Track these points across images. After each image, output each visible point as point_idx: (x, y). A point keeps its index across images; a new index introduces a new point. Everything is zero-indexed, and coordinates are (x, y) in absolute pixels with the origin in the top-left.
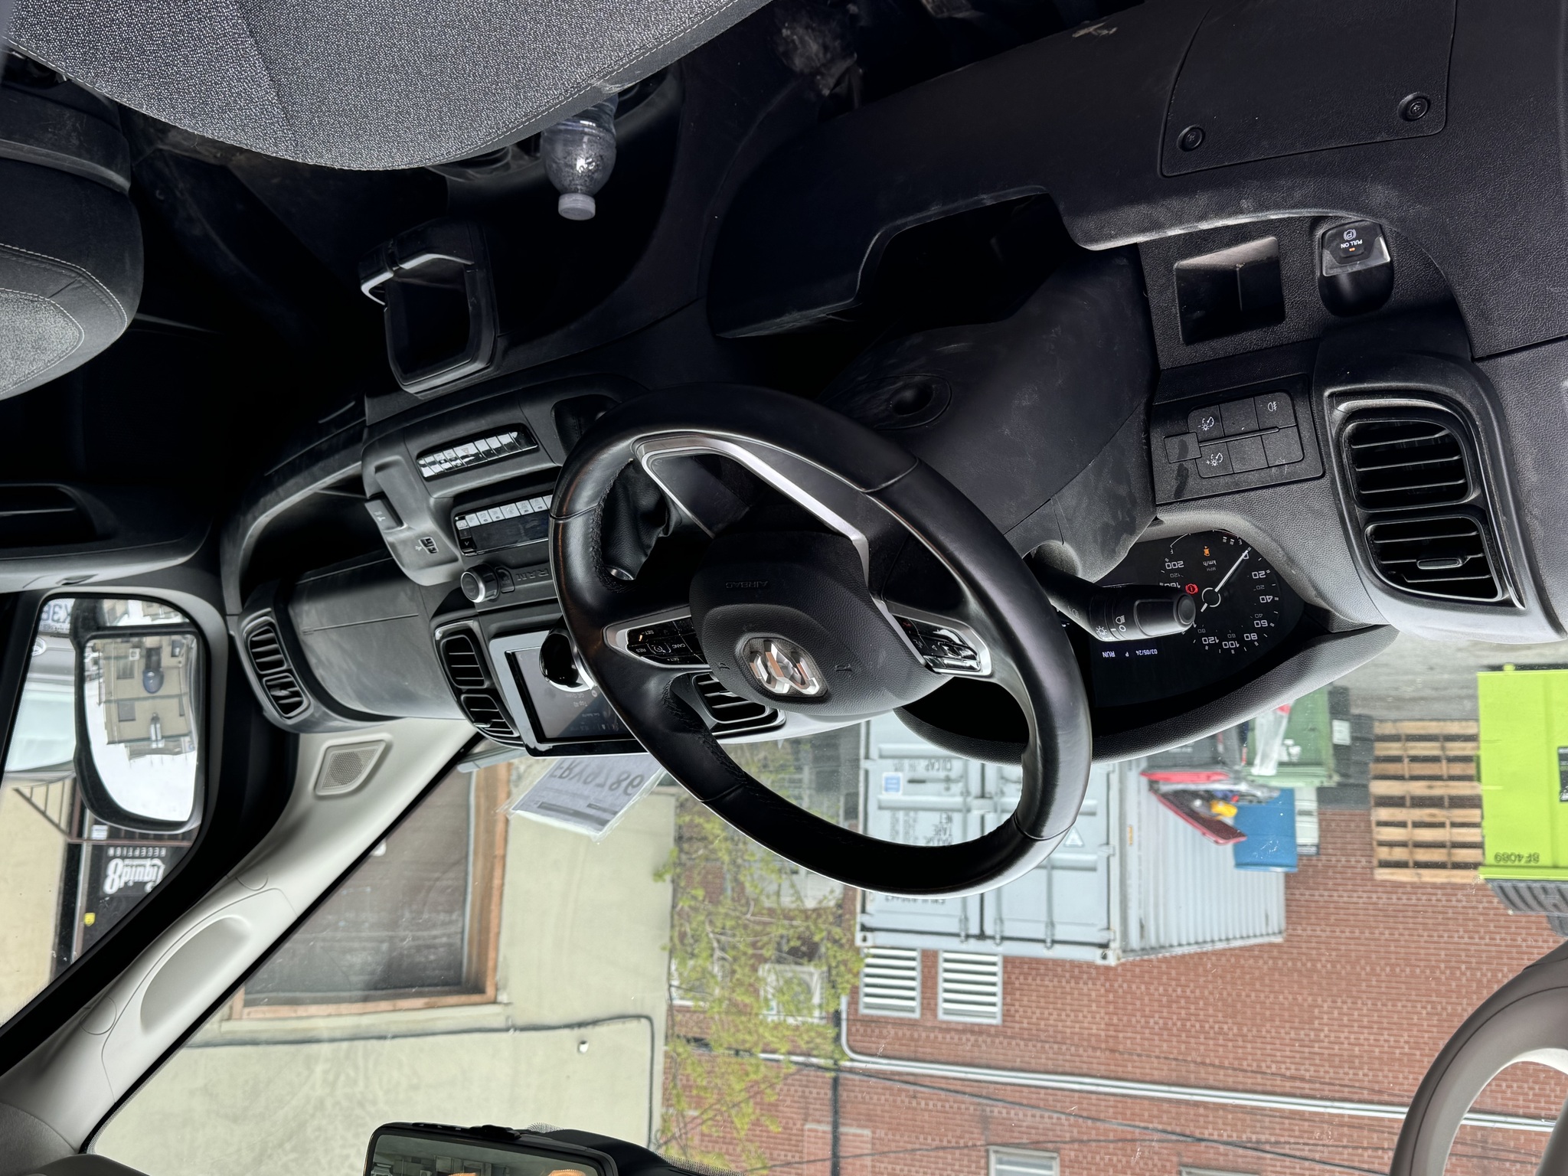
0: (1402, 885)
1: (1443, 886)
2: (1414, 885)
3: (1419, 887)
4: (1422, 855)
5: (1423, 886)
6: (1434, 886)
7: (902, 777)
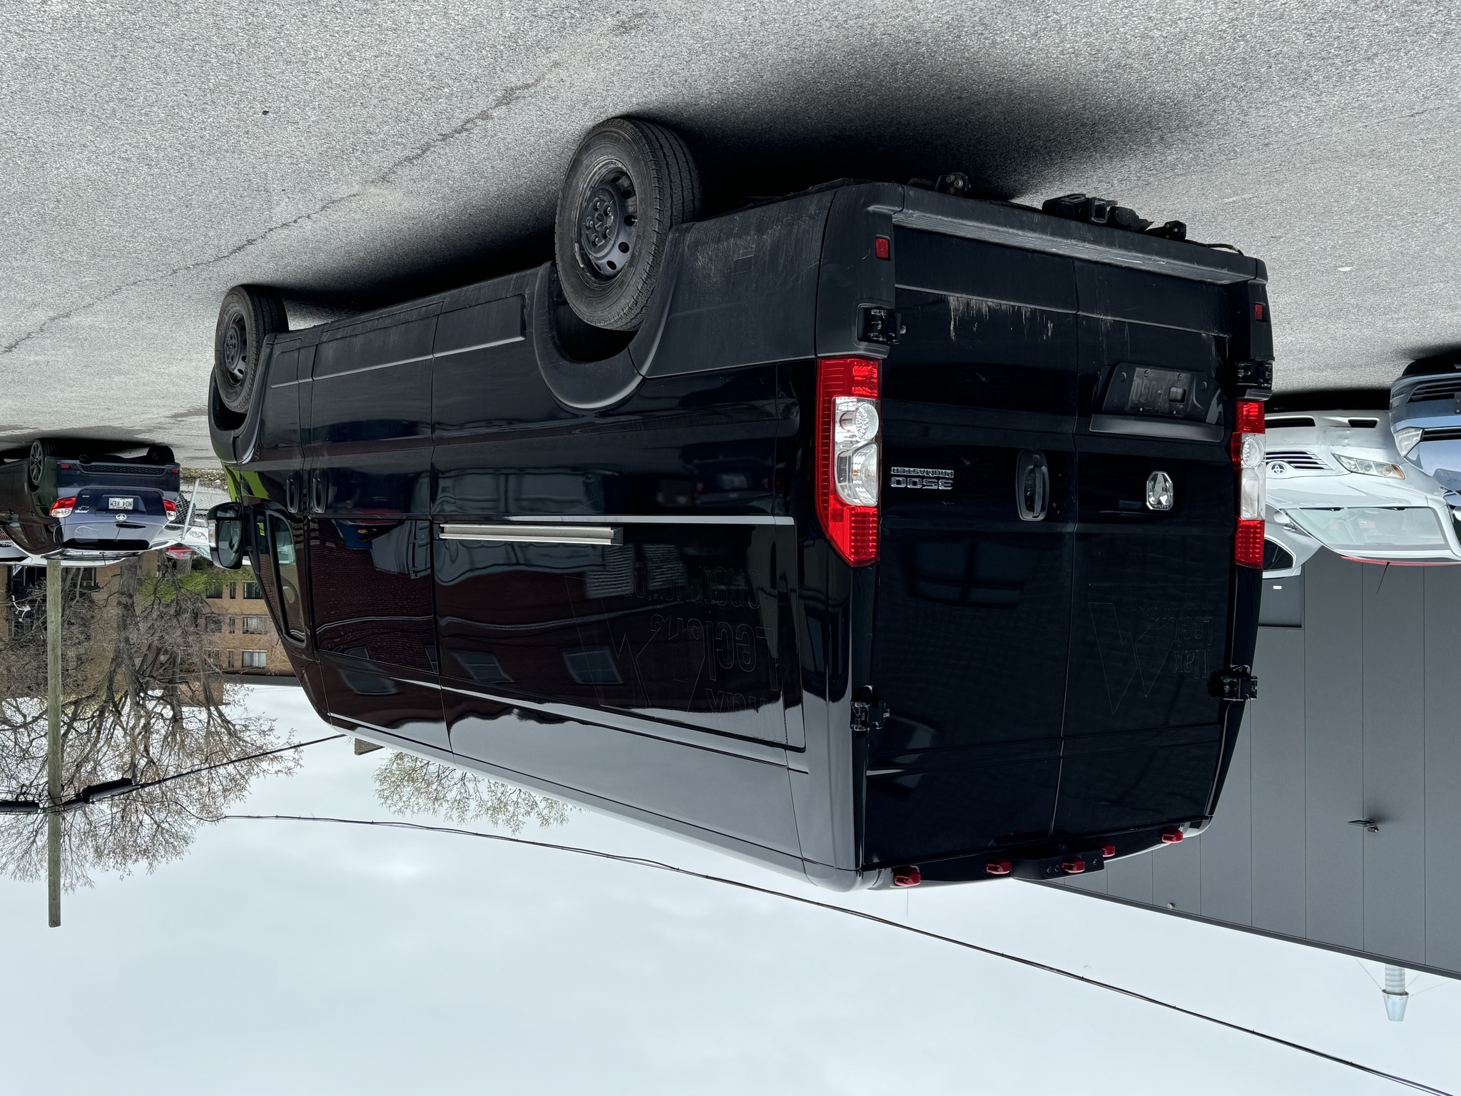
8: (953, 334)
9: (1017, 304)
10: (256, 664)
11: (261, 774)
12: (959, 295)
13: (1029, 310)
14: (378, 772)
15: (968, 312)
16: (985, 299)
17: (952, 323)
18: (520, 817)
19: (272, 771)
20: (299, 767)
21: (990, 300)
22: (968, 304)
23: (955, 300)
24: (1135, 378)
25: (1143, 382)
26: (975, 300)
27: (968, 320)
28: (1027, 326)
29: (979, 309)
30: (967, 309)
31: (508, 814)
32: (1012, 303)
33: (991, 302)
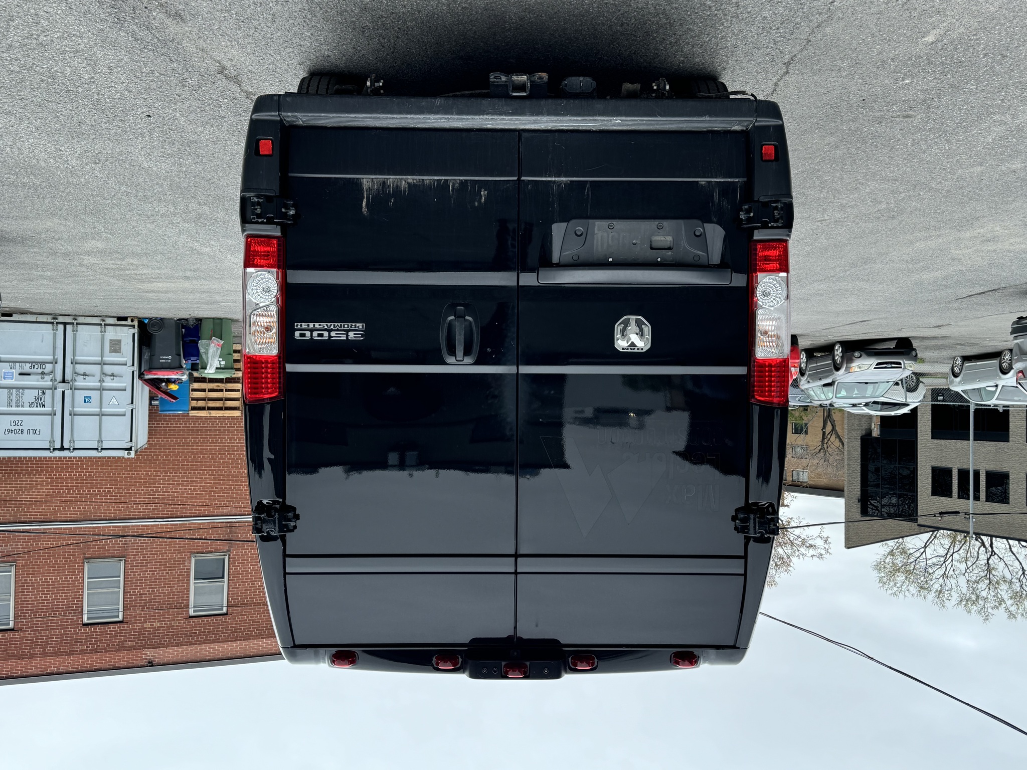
0: (201, 417)
1: (219, 418)
2: (206, 418)
3: (208, 419)
4: (212, 404)
5: (211, 418)
6: (215, 418)
7: (15, 372)
8: (364, 209)
9: (444, 178)
10: (801, 480)
11: (801, 556)
12: (373, 177)
13: (458, 181)
14: (875, 564)
15: (383, 191)
16: (404, 177)
17: (365, 200)
18: (990, 610)
19: (809, 555)
20: (828, 554)
21: (409, 177)
22: (384, 183)
23: (368, 181)
24: (596, 231)
25: (608, 235)
26: (391, 179)
27: (381, 197)
28: (454, 196)
29: (397, 185)
30: (383, 188)
31: (979, 606)
32: (436, 178)
33: (410, 178)
